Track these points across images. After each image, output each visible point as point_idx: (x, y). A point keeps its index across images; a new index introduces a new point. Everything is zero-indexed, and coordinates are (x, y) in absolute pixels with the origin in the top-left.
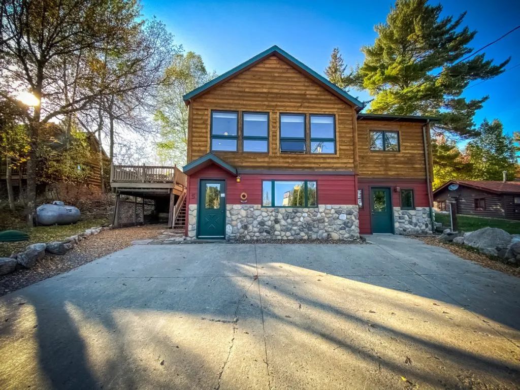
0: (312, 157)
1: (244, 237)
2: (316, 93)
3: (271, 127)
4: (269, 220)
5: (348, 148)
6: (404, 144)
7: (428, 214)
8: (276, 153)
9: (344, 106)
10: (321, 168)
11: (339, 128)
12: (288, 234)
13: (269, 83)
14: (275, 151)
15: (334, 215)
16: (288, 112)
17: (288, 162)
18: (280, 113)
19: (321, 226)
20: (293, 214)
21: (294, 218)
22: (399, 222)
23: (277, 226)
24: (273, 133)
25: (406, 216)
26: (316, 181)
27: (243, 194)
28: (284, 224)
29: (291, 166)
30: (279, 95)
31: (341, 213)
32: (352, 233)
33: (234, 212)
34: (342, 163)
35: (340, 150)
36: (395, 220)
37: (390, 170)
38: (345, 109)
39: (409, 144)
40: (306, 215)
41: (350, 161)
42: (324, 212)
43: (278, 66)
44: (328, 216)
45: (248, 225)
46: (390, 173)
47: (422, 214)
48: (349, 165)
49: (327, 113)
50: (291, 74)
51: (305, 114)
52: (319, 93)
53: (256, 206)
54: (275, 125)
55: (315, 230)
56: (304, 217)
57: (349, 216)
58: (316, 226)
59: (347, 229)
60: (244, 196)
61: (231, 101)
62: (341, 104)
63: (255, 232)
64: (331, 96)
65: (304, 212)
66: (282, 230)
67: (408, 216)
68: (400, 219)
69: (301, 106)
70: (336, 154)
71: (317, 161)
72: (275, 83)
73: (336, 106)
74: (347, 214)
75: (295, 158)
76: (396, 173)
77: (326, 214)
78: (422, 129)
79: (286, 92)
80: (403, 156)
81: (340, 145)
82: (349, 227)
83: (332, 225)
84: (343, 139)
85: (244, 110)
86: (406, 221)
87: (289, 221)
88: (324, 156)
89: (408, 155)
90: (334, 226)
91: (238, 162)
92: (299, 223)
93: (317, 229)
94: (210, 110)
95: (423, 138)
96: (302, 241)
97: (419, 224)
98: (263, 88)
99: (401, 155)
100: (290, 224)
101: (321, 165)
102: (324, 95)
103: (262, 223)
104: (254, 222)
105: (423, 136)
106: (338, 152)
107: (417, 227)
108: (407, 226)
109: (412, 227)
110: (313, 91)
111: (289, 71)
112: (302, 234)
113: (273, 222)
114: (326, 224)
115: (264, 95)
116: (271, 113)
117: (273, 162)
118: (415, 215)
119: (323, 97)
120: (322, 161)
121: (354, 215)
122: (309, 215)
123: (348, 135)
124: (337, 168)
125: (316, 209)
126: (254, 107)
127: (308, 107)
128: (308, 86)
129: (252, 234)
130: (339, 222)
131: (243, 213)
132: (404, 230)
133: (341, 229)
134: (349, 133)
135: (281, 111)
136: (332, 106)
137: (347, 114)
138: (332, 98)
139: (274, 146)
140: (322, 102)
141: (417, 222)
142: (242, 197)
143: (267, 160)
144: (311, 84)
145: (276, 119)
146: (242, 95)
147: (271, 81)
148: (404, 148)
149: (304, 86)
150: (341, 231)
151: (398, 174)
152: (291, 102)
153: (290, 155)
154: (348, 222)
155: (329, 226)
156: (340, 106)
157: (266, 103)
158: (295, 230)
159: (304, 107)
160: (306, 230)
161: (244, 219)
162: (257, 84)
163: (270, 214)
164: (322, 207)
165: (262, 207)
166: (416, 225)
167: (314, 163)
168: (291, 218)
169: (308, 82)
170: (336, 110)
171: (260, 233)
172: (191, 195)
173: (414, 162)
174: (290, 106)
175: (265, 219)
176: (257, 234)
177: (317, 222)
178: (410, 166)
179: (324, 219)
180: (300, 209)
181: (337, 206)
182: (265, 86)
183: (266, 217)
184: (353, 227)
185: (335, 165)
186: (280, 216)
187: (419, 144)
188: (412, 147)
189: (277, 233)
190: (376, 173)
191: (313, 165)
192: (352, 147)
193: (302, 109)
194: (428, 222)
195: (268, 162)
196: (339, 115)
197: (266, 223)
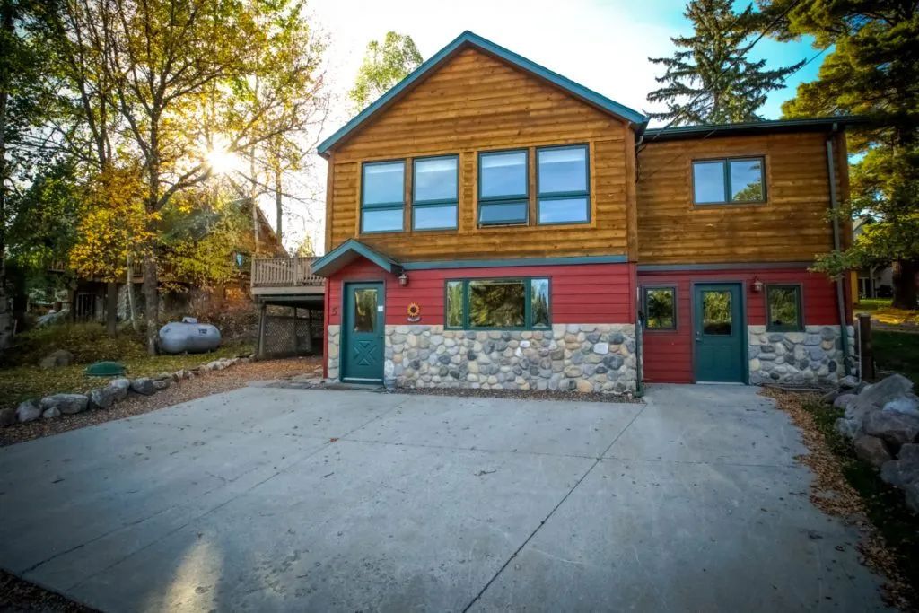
0: (541, 232)
1: (414, 382)
2: (549, 104)
3: (462, 180)
4: (458, 353)
5: (615, 207)
6: (779, 183)
7: (837, 341)
8: (471, 228)
9: (607, 124)
10: (557, 251)
11: (596, 168)
12: (492, 379)
13: (459, 99)
14: (468, 224)
15: (584, 345)
16: (494, 148)
17: (494, 244)
18: (479, 153)
19: (556, 365)
20: (502, 342)
21: (503, 349)
22: (761, 359)
23: (472, 365)
24: (466, 190)
25: (779, 345)
26: (550, 277)
27: (412, 305)
28: (484, 361)
29: (500, 250)
30: (477, 121)
31: (598, 341)
32: (619, 381)
33: (397, 338)
34: (602, 239)
35: (599, 212)
36: (751, 354)
37: (742, 245)
38: (609, 128)
39: (790, 184)
40: (527, 344)
41: (618, 236)
42: (563, 338)
43: (477, 65)
44: (571, 346)
45: (421, 362)
46: (741, 251)
47: (820, 339)
48: (616, 244)
49: (570, 142)
50: (501, 77)
51: (527, 149)
52: (555, 104)
53: (434, 328)
54: (468, 175)
55: (544, 373)
56: (523, 348)
57: (614, 347)
58: (547, 366)
59: (610, 372)
60: (413, 310)
61: (393, 143)
62: (600, 120)
63: (432, 375)
64: (581, 107)
65: (522, 339)
66: (481, 373)
67: (784, 344)
68: (764, 352)
69: (519, 134)
70: (589, 221)
71: (550, 237)
72: (470, 98)
73: (590, 126)
74: (611, 343)
75: (507, 234)
76: (756, 249)
77: (567, 342)
78: (825, 145)
79: (489, 111)
80: (774, 212)
81: (598, 204)
82: (614, 369)
83: (580, 363)
84: (606, 191)
85: (415, 155)
86: (779, 355)
87: (495, 355)
88: (566, 228)
89: (789, 208)
90: (584, 367)
91: (404, 249)
92: (514, 360)
93: (550, 371)
94: (360, 163)
95: (828, 166)
96: (517, 393)
97: (811, 363)
98: (448, 111)
99: (771, 209)
100: (495, 361)
101: (560, 246)
102: (566, 107)
103: (445, 360)
104: (431, 357)
105: (827, 161)
106: (594, 218)
107: (808, 371)
108: (782, 368)
109: (794, 369)
110: (541, 103)
111: (495, 71)
112: (519, 380)
113: (465, 357)
114: (566, 362)
115: (451, 124)
116: (462, 155)
117: (467, 245)
118: (802, 343)
119: (563, 112)
120: (560, 237)
121: (627, 345)
122: (533, 343)
123: (615, 182)
124: (592, 250)
125: (547, 333)
126: (433, 148)
127: (533, 135)
128: (531, 95)
129: (427, 377)
130: (593, 358)
131: (412, 340)
132: (775, 377)
133: (597, 372)
134: (618, 176)
135: (480, 149)
136: (582, 126)
137: (615, 138)
138: (583, 110)
139: (468, 215)
140: (561, 120)
141: (808, 359)
142: (409, 312)
143: (454, 241)
144: (538, 89)
145: (471, 165)
146: (413, 128)
147: (462, 95)
148: (776, 192)
149: (525, 95)
150: (597, 377)
151: (761, 253)
152: (498, 129)
153: (497, 230)
154: (612, 359)
155: (573, 366)
156: (600, 124)
157: (454, 138)
158: (505, 373)
159: (526, 136)
160: (527, 373)
161: (413, 350)
162: (438, 105)
163: (459, 342)
164: (559, 329)
165: (446, 329)
166: (804, 365)
167: (546, 242)
168: (498, 351)
169: (532, 86)
170: (589, 134)
171: (442, 376)
172: (331, 309)
173: (804, 222)
174: (499, 136)
175: (451, 351)
176: (437, 378)
177: (549, 357)
178: (792, 233)
179: (563, 352)
180: (515, 333)
181: (590, 327)
182: (451, 107)
183: (452, 347)
184: (623, 369)
185: (588, 245)
186: (477, 347)
187: (816, 182)
188: (799, 188)
189: (471, 377)
190: (707, 252)
191: (542, 247)
192: (623, 206)
193: (520, 140)
194: (834, 360)
195: (458, 246)
196: (596, 143)
197: (453, 359)
